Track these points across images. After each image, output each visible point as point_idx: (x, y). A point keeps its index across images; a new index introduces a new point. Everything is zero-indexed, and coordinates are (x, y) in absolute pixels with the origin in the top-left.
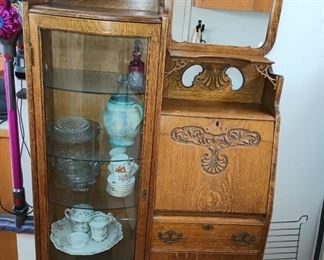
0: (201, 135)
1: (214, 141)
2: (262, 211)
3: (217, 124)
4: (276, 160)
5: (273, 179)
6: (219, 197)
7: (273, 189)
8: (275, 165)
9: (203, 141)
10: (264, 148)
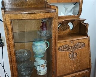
0: (68, 47)
1: (72, 48)
2: (89, 67)
3: (72, 43)
4: (90, 50)
5: (90, 56)
6: (76, 66)
7: (91, 60)
8: (90, 52)
9: (69, 49)
10: (86, 47)
